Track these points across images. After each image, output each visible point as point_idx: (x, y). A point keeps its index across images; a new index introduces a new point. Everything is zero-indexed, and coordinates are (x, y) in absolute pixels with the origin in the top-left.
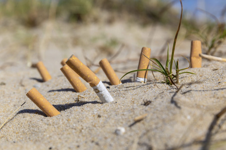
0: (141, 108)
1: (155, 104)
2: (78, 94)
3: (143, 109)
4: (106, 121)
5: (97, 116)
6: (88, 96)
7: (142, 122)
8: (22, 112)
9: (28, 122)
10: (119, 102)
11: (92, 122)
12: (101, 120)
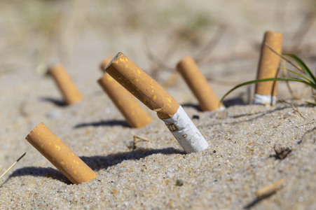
0: (270, 166)
1: (299, 156)
2: (133, 132)
3: (274, 168)
4: (195, 194)
5: (175, 183)
6: (154, 136)
7: (274, 197)
8: (19, 173)
9: (30, 195)
10: (220, 150)
11: (164, 198)
12: (184, 192)
